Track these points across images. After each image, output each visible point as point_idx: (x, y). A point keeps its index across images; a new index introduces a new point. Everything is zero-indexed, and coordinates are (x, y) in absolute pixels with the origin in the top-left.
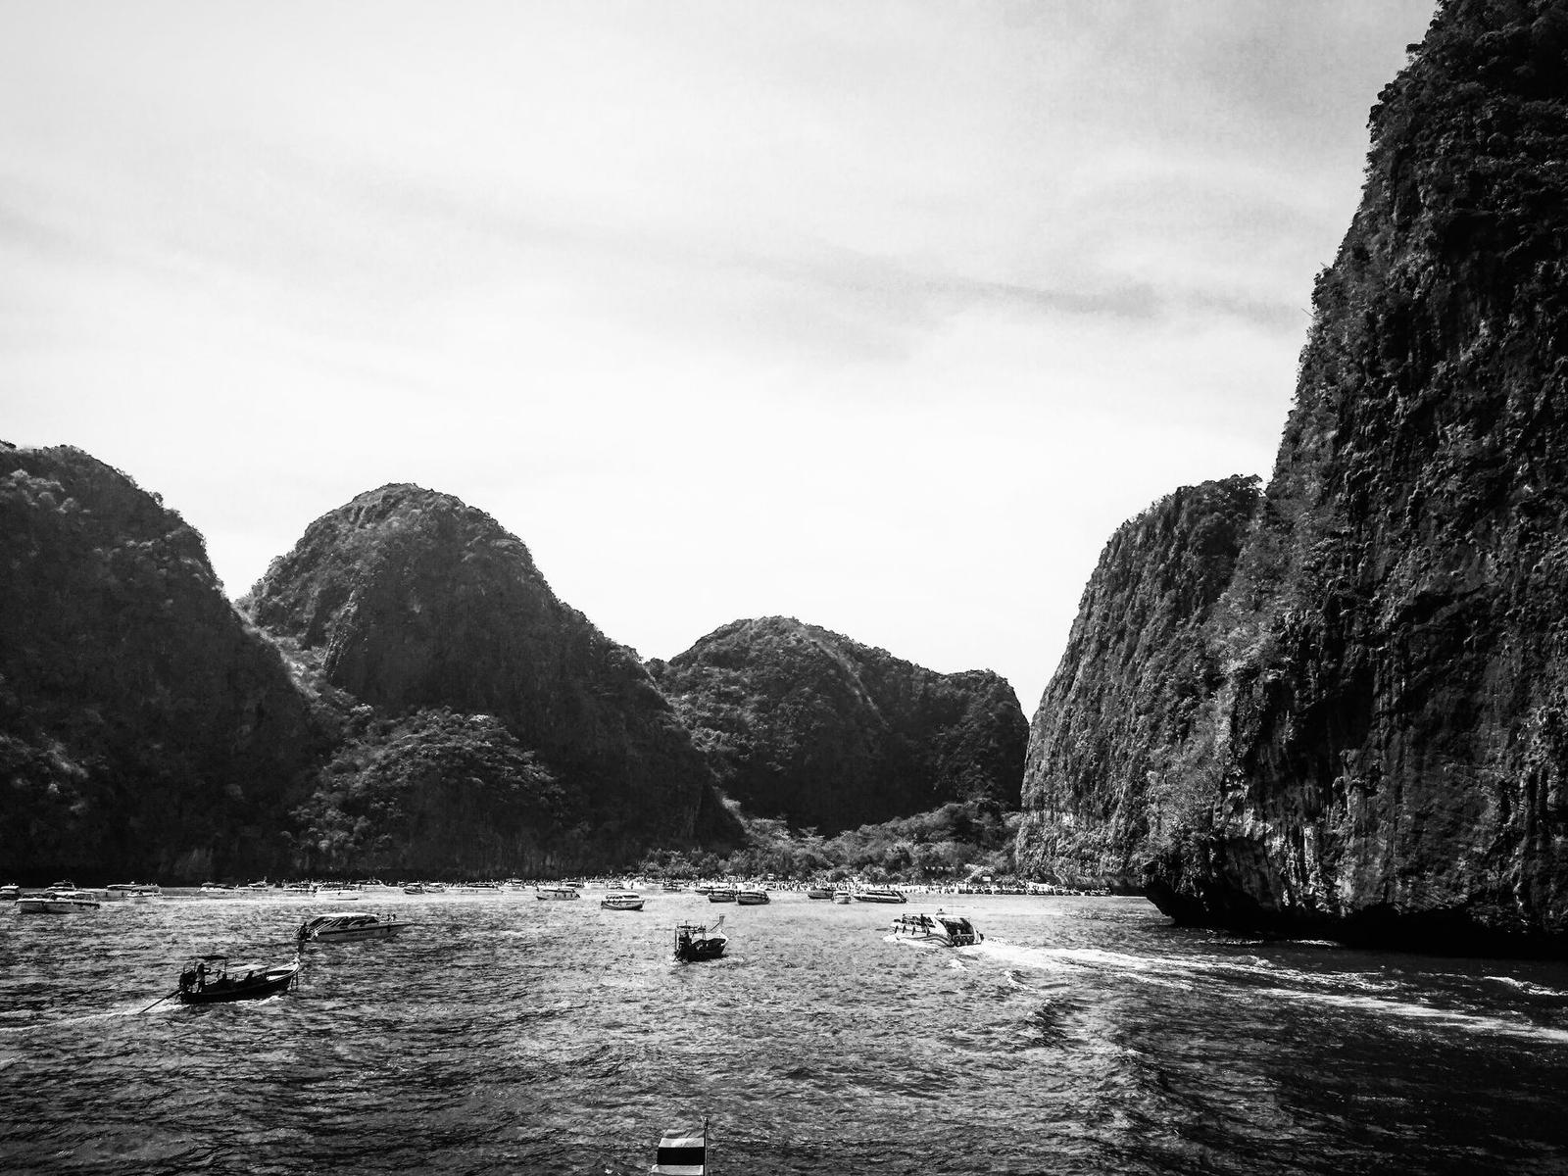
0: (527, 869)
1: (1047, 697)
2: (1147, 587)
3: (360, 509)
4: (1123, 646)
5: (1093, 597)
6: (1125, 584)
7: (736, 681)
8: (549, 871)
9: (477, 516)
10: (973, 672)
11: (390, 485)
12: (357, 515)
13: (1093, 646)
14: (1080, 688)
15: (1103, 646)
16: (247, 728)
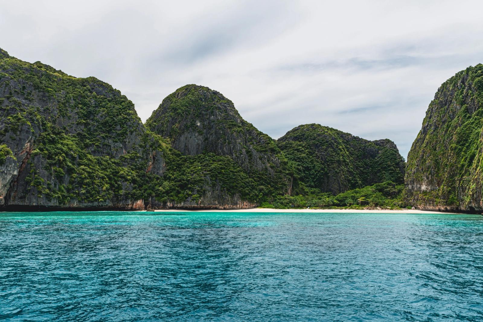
0: (238, 206)
1: (414, 146)
2: (455, 105)
3: (179, 94)
4: (445, 126)
5: (432, 109)
6: (446, 104)
7: (300, 145)
8: (245, 207)
9: (215, 93)
10: (381, 140)
11: (187, 85)
12: (178, 95)
13: (433, 127)
14: (428, 143)
15: (436, 128)
16: (150, 163)
